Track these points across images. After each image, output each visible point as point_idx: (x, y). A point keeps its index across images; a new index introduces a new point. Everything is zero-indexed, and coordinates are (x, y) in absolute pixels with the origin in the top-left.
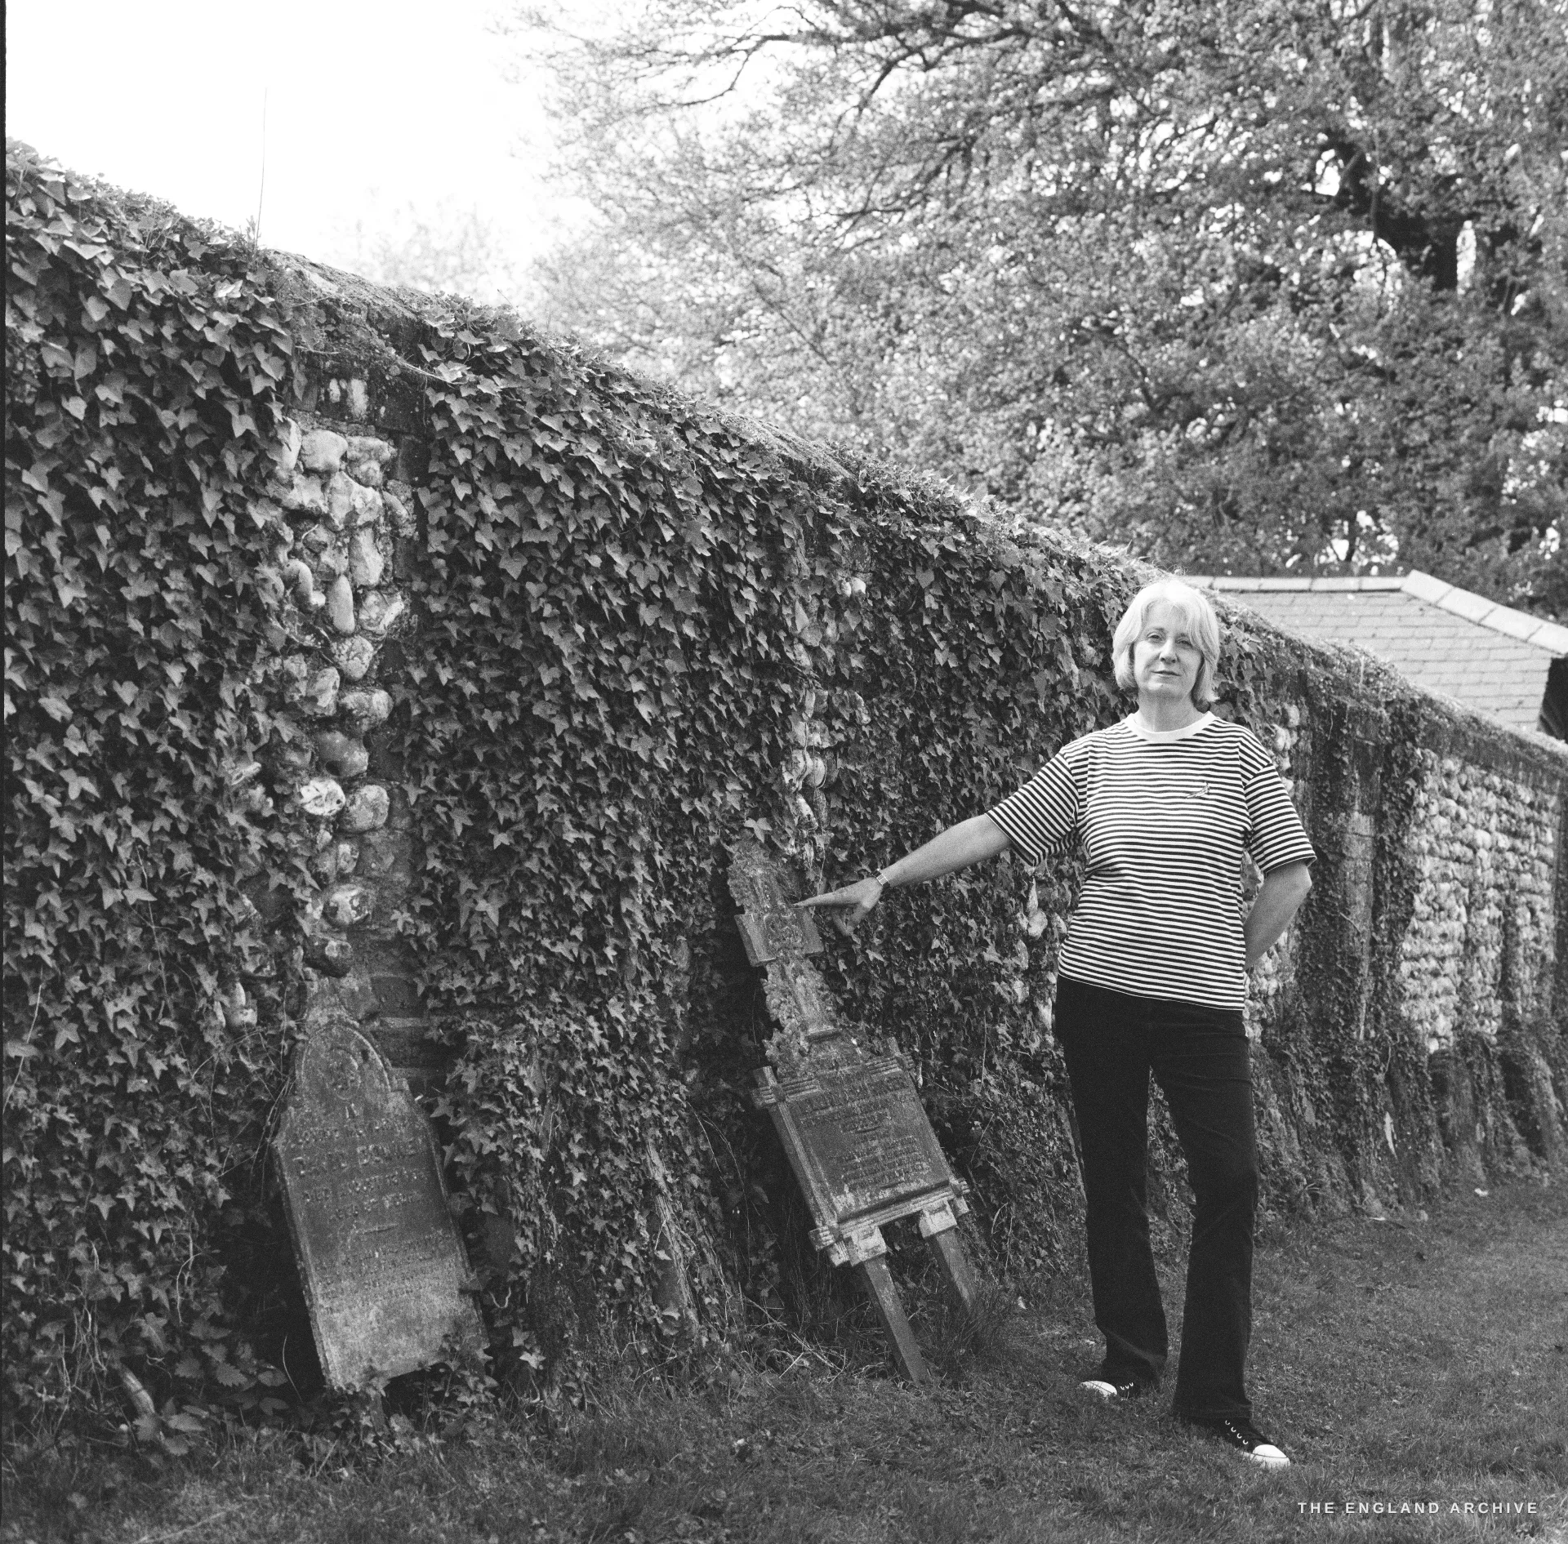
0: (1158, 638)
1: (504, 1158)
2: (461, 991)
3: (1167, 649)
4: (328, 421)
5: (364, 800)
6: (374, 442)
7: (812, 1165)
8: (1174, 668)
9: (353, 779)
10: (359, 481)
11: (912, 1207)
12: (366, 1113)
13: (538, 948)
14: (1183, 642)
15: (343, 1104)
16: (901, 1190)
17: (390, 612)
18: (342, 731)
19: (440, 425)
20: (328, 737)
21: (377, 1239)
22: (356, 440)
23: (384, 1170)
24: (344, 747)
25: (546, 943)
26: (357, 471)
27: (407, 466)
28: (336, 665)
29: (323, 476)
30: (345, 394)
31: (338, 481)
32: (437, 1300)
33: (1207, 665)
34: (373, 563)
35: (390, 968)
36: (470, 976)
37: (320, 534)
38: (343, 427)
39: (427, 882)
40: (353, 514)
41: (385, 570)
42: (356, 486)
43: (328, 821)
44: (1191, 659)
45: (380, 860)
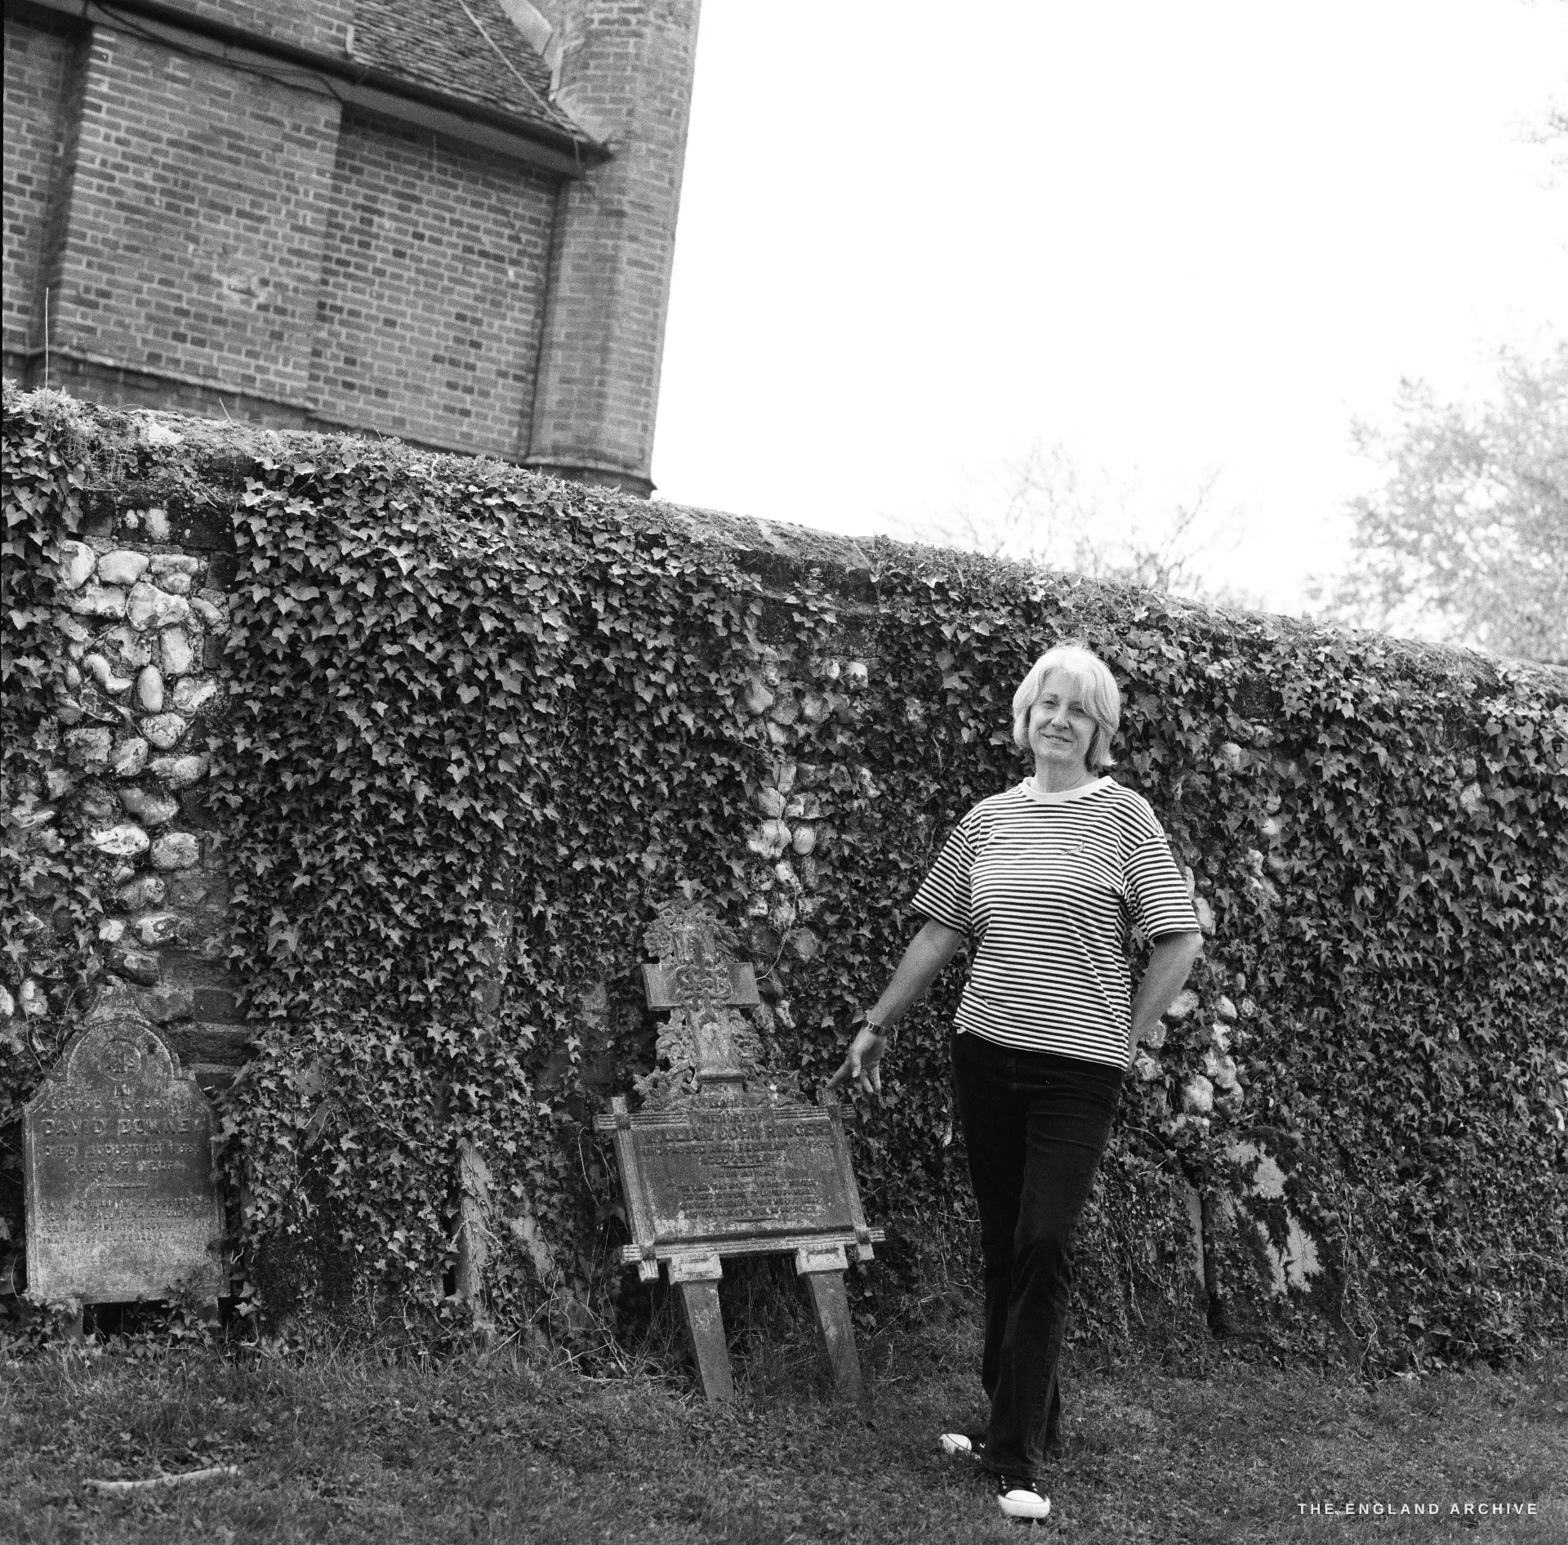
0: (1052, 703)
1: (246, 1141)
2: (274, 1005)
3: (1059, 716)
4: (129, 544)
5: (166, 843)
6: (179, 558)
7: (642, 1187)
8: (1067, 735)
9: (156, 827)
10: (165, 590)
11: (783, 1244)
12: (140, 1093)
13: (346, 974)
14: (1076, 709)
15: (113, 1084)
16: (768, 1226)
17: (199, 695)
18: (141, 788)
19: (240, 540)
20: (128, 792)
21: (120, 1193)
22: (160, 558)
23: (146, 1141)
24: (141, 801)
25: (354, 970)
26: (165, 583)
27: (216, 575)
28: (144, 736)
29: (125, 587)
30: (142, 521)
31: (140, 591)
32: (178, 1251)
33: (1102, 733)
34: (180, 654)
35: (218, 983)
36: (282, 994)
37: (121, 634)
38: (145, 547)
39: (239, 913)
40: (154, 618)
41: (196, 661)
42: (161, 594)
43: (125, 858)
44: (1083, 727)
45: (188, 892)
